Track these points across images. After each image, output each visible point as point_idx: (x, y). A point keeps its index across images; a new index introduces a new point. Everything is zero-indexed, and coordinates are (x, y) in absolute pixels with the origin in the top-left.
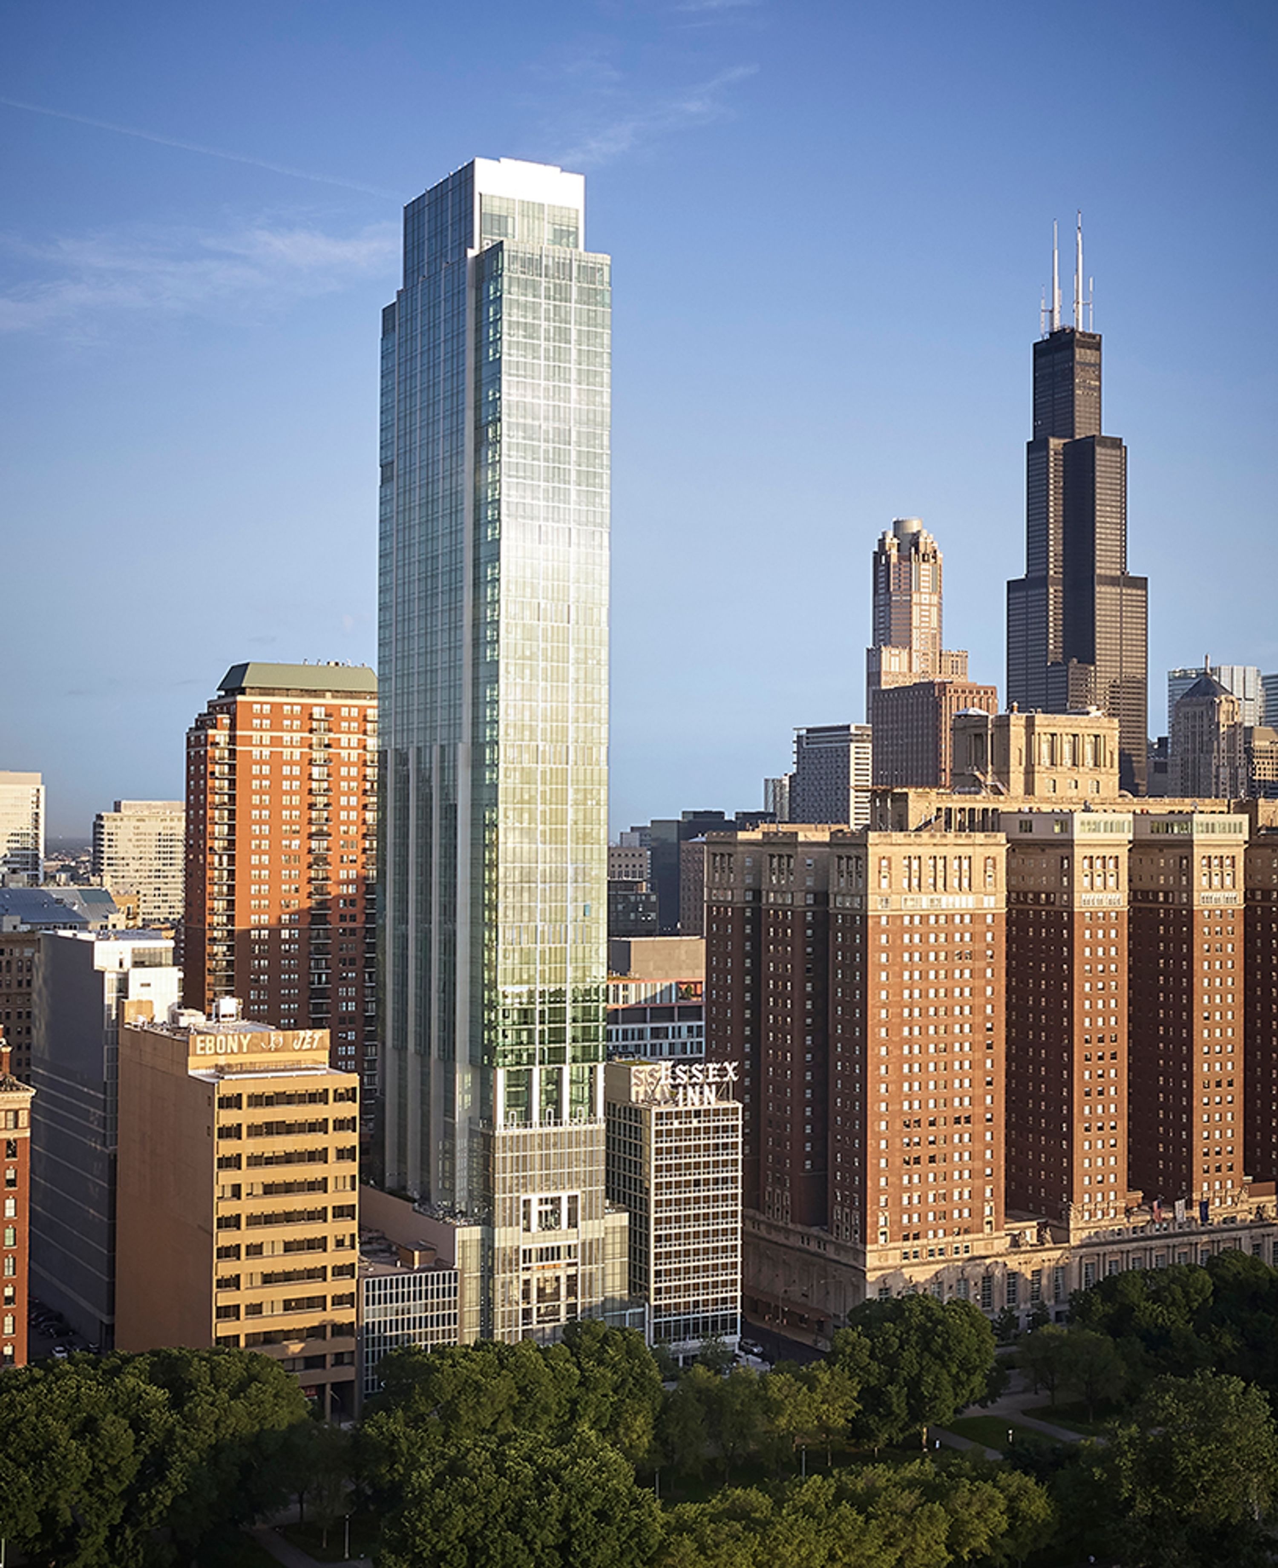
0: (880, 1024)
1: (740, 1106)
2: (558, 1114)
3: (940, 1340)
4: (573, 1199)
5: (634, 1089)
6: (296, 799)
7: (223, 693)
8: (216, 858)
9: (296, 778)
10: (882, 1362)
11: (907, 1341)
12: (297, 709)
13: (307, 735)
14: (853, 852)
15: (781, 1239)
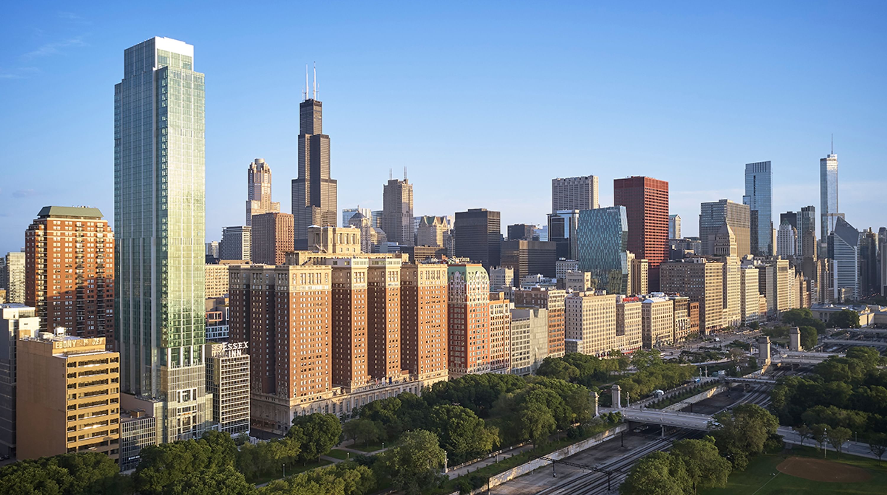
0: (293, 327)
1: (249, 356)
2: (189, 362)
3: (325, 427)
4: (195, 390)
5: (213, 352)
6: (71, 255)
7: (39, 217)
9: (70, 247)
12: (71, 223)
13: (74, 232)
14: (284, 272)
15: (258, 398)
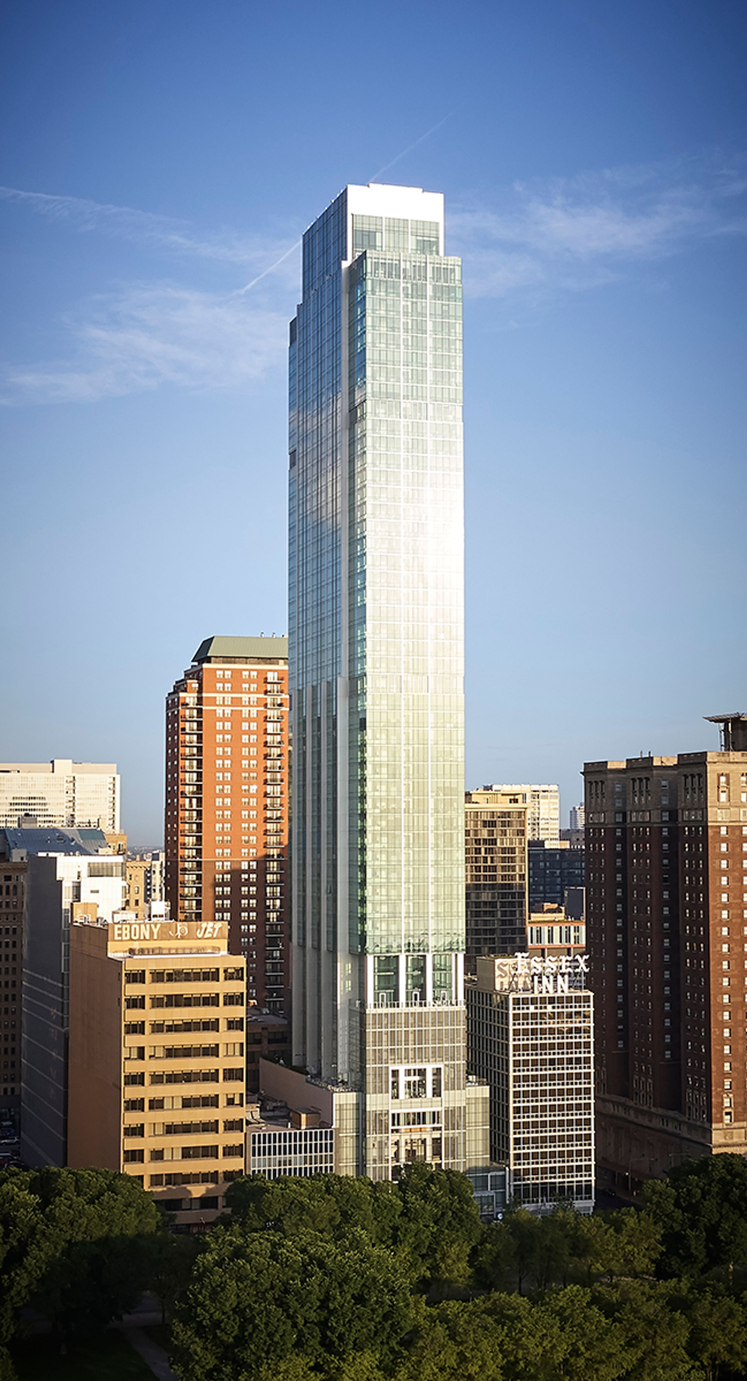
1: (591, 994)
2: (423, 996)
4: (438, 1072)
5: (498, 981)
6: (253, 751)
7: (196, 664)
8: (187, 801)
9: (253, 733)
10: (684, 1210)
11: (709, 1192)
12: (254, 674)
13: (262, 696)
14: (696, 770)
